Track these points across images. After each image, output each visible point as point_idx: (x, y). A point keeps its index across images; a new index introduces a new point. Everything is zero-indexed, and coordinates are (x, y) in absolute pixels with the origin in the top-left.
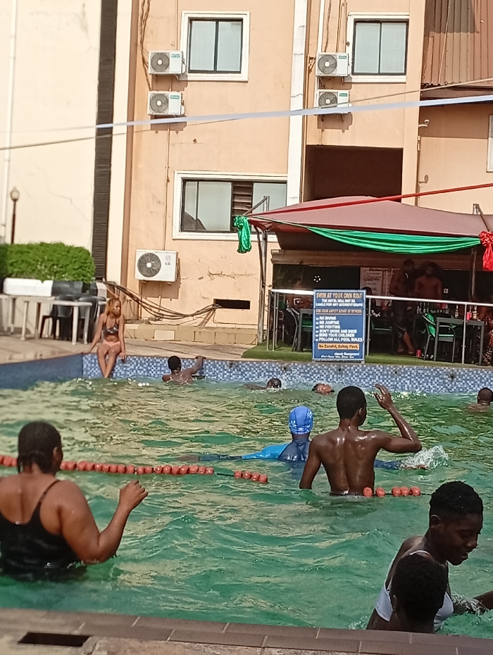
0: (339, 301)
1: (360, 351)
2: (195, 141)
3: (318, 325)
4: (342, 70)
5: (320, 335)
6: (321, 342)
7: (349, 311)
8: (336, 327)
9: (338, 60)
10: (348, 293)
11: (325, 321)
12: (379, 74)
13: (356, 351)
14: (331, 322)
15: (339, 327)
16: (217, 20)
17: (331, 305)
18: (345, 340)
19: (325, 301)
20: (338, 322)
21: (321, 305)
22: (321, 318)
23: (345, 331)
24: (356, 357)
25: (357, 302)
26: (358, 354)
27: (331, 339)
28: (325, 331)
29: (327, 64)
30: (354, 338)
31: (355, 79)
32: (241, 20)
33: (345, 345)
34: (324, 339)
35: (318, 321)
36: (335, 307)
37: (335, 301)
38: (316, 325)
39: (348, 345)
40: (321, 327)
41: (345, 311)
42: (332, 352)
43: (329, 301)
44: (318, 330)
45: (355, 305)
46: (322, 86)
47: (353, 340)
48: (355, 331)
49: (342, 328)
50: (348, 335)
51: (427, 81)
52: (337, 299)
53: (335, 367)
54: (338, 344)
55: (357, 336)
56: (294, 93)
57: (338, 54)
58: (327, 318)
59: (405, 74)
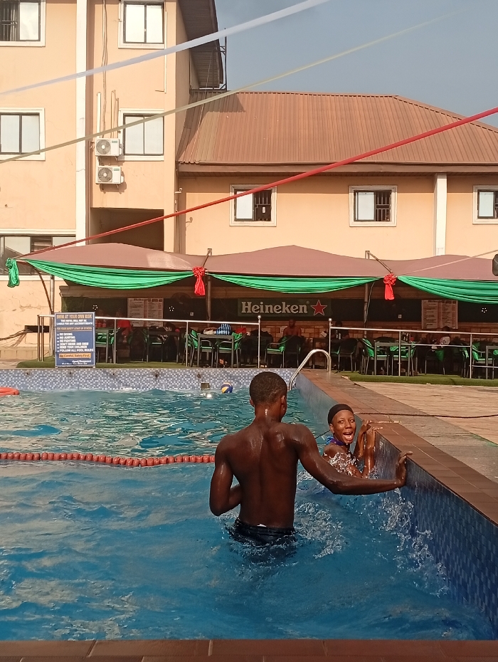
0: (74, 321)
1: (92, 359)
2: (6, 205)
3: (59, 340)
4: (114, 151)
5: (61, 347)
6: (61, 352)
7: (82, 328)
8: (73, 341)
9: (112, 144)
10: (81, 315)
11: (64, 336)
12: (145, 155)
13: (88, 359)
14: (68, 337)
15: (75, 341)
16: (21, 115)
17: (68, 324)
18: (80, 350)
19: (64, 321)
20: (74, 337)
21: (61, 324)
22: (61, 334)
23: (80, 344)
24: (88, 363)
25: (88, 321)
26: (90, 361)
27: (69, 350)
28: (64, 344)
29: (103, 147)
30: (86, 349)
31: (126, 158)
32: (37, 114)
33: (80, 354)
34: (63, 351)
35: (59, 337)
36: (71, 326)
37: (71, 321)
38: (57, 340)
39: (82, 354)
40: (61, 341)
41: (78, 328)
42: (69, 361)
43: (67, 321)
44: (59, 343)
45: (87, 323)
46: (101, 163)
47: (86, 350)
48: (87, 344)
49: (77, 341)
50: (82, 347)
51: (181, 160)
52: (73, 319)
53: (66, 371)
54: (74, 354)
55: (88, 347)
56: (78, 169)
57: (112, 139)
58: (65, 334)
59: (163, 155)
